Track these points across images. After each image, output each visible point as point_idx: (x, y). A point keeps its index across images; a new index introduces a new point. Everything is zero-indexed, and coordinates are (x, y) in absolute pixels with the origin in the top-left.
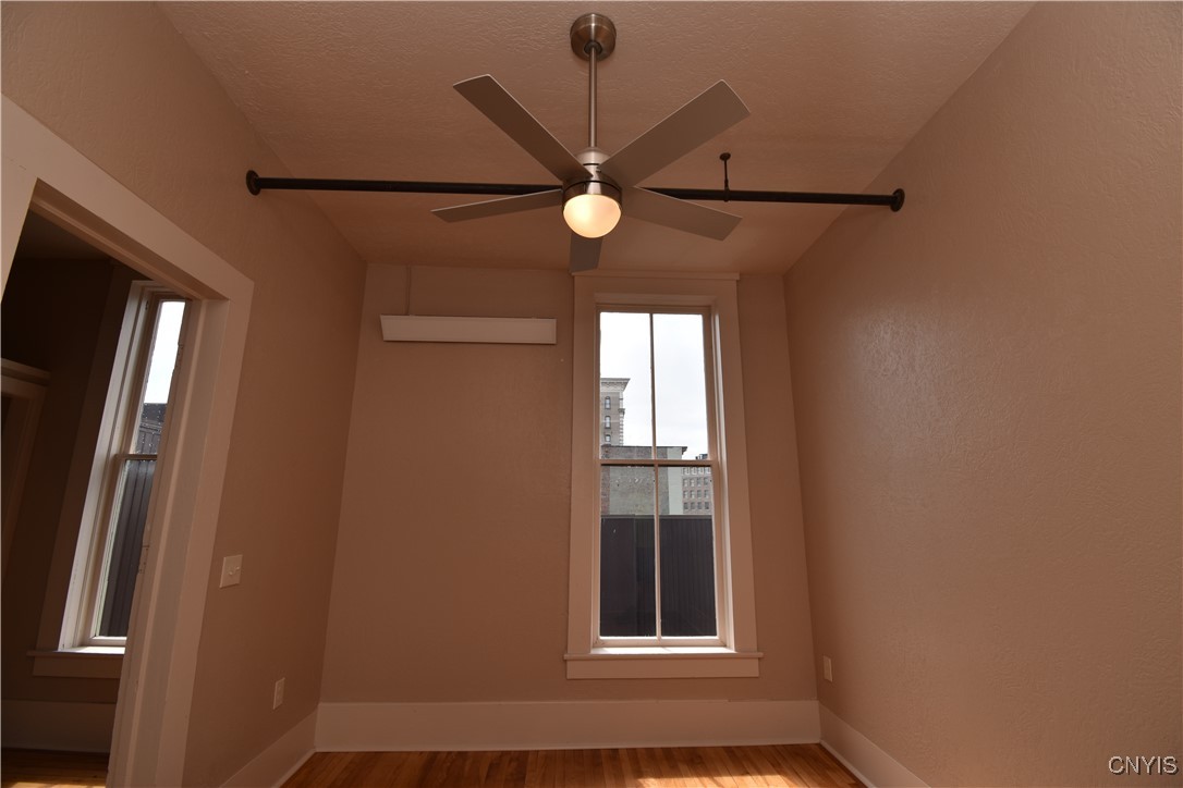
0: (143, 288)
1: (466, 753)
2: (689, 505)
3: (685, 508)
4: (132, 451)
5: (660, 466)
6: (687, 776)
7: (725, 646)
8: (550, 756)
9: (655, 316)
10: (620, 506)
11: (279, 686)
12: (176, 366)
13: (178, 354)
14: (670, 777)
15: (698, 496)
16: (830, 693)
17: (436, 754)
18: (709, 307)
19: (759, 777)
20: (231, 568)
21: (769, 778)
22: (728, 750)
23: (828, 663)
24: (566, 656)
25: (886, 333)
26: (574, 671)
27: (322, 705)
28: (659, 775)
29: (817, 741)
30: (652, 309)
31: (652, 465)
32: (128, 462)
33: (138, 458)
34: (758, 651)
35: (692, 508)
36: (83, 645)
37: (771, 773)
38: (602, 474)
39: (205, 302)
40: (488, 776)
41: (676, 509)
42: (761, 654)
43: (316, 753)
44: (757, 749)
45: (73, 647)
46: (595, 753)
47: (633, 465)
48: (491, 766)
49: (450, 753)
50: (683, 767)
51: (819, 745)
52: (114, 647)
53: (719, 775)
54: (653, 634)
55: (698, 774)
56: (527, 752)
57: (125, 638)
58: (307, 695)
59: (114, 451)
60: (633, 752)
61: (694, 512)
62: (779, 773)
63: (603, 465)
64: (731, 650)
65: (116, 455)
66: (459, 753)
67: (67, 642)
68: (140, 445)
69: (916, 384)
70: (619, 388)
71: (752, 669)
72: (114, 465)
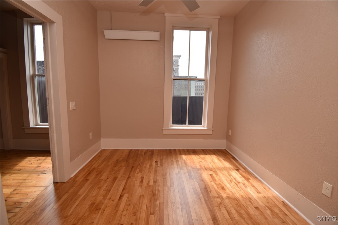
0: (27, 21)
1: (139, 150)
2: (196, 94)
3: (195, 94)
4: (37, 73)
5: (190, 80)
6: (192, 155)
7: (204, 127)
8: (159, 151)
9: (191, 31)
10: (177, 93)
11: (90, 134)
12: (44, 45)
13: (44, 42)
14: (189, 155)
15: (199, 91)
16: (229, 138)
17: (132, 150)
18: (209, 28)
19: (210, 156)
20: (73, 105)
21: (212, 156)
22: (203, 150)
23: (230, 131)
24: (163, 129)
25: (264, 37)
26: (165, 132)
27: (102, 139)
28: (186, 155)
29: (225, 149)
30: (191, 28)
31: (188, 80)
32: (36, 77)
33: (39, 76)
34: (213, 128)
35: (197, 94)
36: (36, 125)
37: (212, 155)
38: (173, 82)
39: (48, 23)
40: (144, 154)
41: (193, 94)
42: (213, 129)
43: (102, 150)
44: (210, 150)
45: (34, 126)
46: (170, 150)
47: (182, 80)
48: (145, 152)
49: (135, 150)
50: (191, 153)
51: (225, 150)
52: (45, 126)
53: (200, 155)
54: (186, 124)
55: (195, 155)
56: (154, 150)
57: (48, 124)
58: (98, 136)
59: (31, 73)
60: (179, 150)
61: (198, 95)
62: (214, 155)
63: (174, 80)
64: (206, 128)
65: (32, 75)
66: (137, 150)
67: (32, 124)
68: (38, 72)
69: (270, 54)
70: (178, 58)
71: (211, 132)
72: (33, 77)
